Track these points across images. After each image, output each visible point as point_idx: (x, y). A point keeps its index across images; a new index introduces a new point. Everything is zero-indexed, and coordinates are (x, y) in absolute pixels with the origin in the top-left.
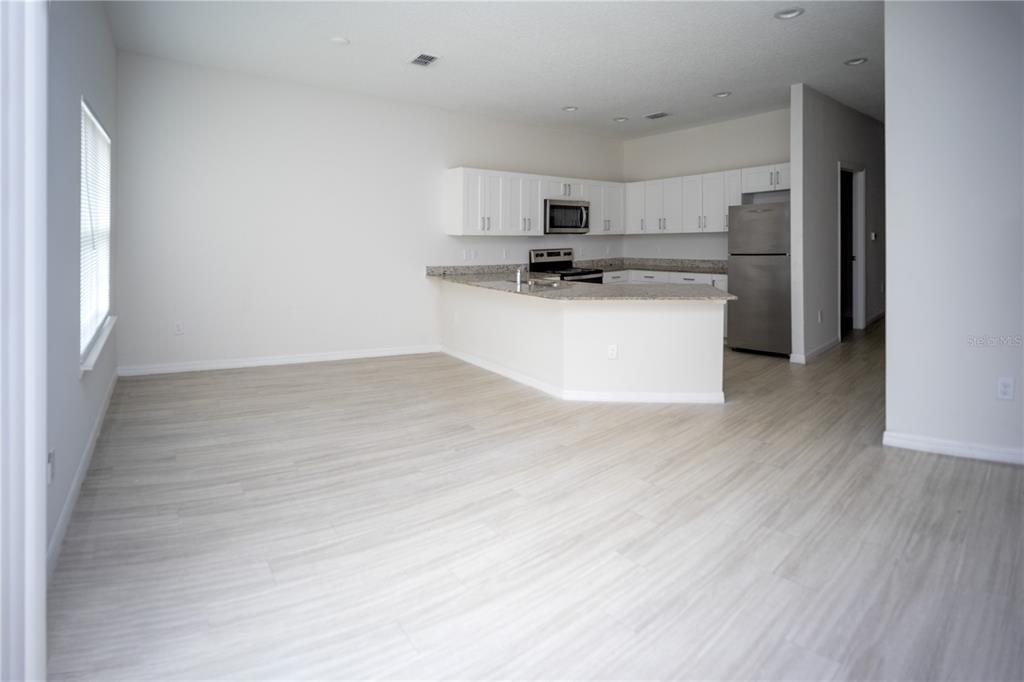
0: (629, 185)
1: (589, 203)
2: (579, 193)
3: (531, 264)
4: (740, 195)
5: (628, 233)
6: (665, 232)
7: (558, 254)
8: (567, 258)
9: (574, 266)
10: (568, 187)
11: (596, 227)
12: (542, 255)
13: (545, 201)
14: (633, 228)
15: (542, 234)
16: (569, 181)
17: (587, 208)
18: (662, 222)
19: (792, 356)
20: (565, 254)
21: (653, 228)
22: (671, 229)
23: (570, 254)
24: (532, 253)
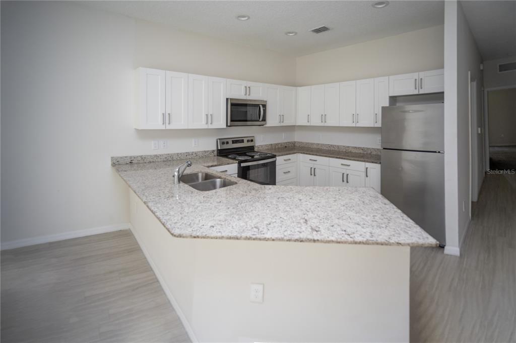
0: (299, 88)
1: (266, 101)
2: (257, 94)
3: (218, 150)
4: (388, 98)
5: (297, 125)
6: (326, 125)
7: (242, 141)
8: (250, 144)
9: (256, 149)
10: (248, 90)
11: (272, 120)
12: (227, 143)
13: (227, 99)
14: (302, 122)
15: (225, 127)
16: (249, 84)
17: (264, 106)
18: (323, 117)
19: (446, 247)
20: (248, 141)
21: (316, 122)
22: (330, 123)
23: (252, 141)
24: (219, 141)
